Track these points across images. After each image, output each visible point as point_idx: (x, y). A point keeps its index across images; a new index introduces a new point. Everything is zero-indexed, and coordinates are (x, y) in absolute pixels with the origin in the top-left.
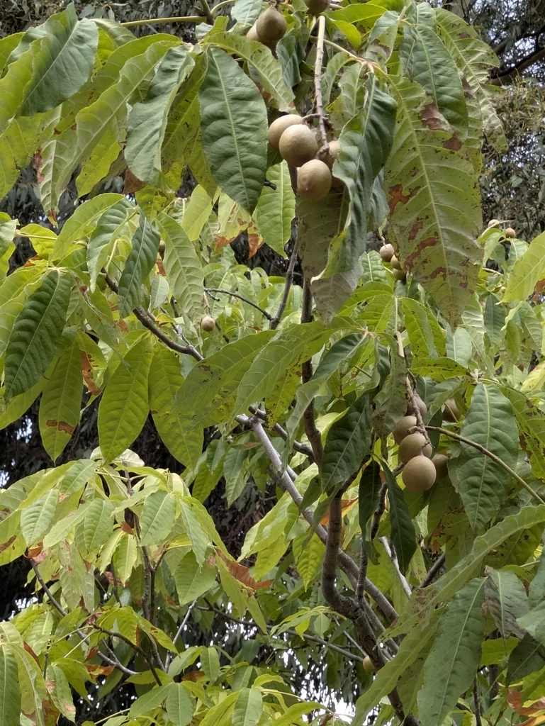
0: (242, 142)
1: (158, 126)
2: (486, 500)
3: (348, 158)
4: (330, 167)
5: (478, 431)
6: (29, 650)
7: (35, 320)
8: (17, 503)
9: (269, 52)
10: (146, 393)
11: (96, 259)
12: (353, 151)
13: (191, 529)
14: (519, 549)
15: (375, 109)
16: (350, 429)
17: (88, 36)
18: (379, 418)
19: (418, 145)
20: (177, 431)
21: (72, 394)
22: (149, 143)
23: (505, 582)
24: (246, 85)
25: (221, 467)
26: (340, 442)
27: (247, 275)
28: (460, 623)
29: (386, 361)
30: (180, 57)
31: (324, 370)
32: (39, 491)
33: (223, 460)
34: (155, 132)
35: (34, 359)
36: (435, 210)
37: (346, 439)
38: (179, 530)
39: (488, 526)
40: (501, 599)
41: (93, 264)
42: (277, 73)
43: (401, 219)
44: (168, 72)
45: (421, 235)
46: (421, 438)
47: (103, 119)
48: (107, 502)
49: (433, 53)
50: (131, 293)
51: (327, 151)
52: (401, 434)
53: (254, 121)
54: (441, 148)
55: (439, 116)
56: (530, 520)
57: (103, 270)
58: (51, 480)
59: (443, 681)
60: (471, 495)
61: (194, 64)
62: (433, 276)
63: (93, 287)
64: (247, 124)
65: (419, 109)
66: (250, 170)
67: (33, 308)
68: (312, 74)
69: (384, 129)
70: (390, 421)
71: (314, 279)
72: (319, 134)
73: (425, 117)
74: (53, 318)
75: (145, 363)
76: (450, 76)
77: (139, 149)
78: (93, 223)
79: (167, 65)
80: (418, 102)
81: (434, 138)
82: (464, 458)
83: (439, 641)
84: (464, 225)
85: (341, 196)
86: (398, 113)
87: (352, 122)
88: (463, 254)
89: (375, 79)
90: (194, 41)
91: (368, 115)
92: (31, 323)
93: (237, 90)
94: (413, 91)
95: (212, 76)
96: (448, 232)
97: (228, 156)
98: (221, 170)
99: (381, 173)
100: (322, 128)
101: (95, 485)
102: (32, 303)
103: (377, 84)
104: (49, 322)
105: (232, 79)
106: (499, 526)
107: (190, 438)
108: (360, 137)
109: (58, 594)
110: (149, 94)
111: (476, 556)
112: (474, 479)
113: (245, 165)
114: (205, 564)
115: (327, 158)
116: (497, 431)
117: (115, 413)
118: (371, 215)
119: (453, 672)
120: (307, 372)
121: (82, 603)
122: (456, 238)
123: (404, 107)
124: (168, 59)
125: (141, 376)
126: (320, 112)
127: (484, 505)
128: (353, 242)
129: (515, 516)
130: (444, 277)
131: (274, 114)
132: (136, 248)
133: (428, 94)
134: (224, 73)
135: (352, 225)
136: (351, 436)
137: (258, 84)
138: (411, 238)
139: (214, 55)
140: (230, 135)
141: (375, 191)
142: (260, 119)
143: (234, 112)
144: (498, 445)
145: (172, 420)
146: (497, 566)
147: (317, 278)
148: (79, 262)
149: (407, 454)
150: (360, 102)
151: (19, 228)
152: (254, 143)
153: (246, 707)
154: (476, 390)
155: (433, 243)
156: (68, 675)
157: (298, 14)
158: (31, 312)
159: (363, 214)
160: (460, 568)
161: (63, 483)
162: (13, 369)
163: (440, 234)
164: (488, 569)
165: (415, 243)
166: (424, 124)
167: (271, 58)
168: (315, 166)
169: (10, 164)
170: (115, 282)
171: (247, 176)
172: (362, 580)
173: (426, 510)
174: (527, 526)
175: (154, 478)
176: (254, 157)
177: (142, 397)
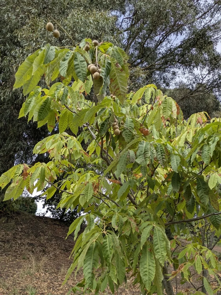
0: (82, 70)
1: (66, 66)
2: (129, 137)
3: (103, 72)
4: (100, 73)
5: (127, 125)
6: (48, 168)
7: (45, 106)
8: (45, 142)
9: (87, 52)
10: (67, 121)
11: (57, 95)
12: (104, 71)
13: (77, 146)
14: (134, 146)
15: (107, 63)
16: (104, 125)
17: (53, 49)
18: (109, 123)
19: (115, 70)
20: (73, 128)
21: (53, 121)
22: (64, 69)
23: (132, 152)
24: (83, 59)
25: (83, 137)
26: (103, 127)
27: (87, 101)
28: (123, 159)
29: (111, 113)
30: (70, 53)
31: (99, 115)
32: (49, 139)
33: (84, 135)
34: (65, 67)
35: (44, 114)
36: (119, 83)
37: (104, 127)
38: (75, 147)
39: (129, 142)
40: (130, 155)
41: (56, 95)
42: (88, 56)
43: (112, 85)
44: (68, 56)
45: (116, 87)
46: (117, 126)
47: (55, 64)
48: (62, 141)
49: (118, 55)
50: (63, 101)
51: (99, 71)
52: (113, 126)
53: (84, 65)
54: (119, 71)
55: (119, 65)
56: (136, 141)
57: (58, 97)
58: (51, 138)
59: (120, 169)
60: (126, 136)
61: (73, 54)
62: (119, 95)
63: (56, 100)
64: (83, 66)
65: (115, 64)
66: (84, 75)
67: (44, 104)
68: (95, 58)
69: (109, 67)
70: (111, 124)
71: (97, 95)
72: (97, 68)
73: (116, 65)
74: (48, 106)
75: (67, 115)
76: (121, 60)
77: (62, 70)
78: (56, 88)
79: (67, 54)
80: (115, 62)
81: (118, 69)
82: (124, 130)
83: (119, 162)
84: (124, 86)
85: (101, 80)
86: (112, 64)
87: (103, 66)
88: (124, 91)
89: (107, 58)
90: (73, 50)
91: (106, 65)
92: (43, 107)
93: (81, 60)
94: (114, 60)
95: (76, 57)
96: (121, 87)
97: (79, 72)
98: (78, 75)
99: (109, 76)
100: (98, 67)
101: (60, 139)
102: (44, 103)
103: (108, 59)
104: (47, 107)
105: (80, 58)
106: (131, 142)
107: (76, 129)
108: (105, 69)
109: (54, 159)
110: (64, 60)
111: (127, 148)
112: (126, 134)
113: (83, 74)
114: (79, 152)
115: (99, 72)
116: (130, 125)
117: (62, 124)
118: (107, 84)
119: (122, 168)
120: (96, 115)
121: (59, 160)
122: (123, 88)
123: (113, 63)
124: (67, 53)
125: (66, 118)
126: (97, 64)
127: (128, 138)
128: (104, 88)
129: (134, 140)
130: (121, 95)
131: (88, 64)
132: (64, 92)
133: (117, 61)
134: (78, 57)
135: (104, 85)
136: (105, 126)
137: (85, 59)
138: (115, 88)
139: (76, 53)
140: (80, 68)
141: (107, 79)
142: (85, 65)
143: (80, 64)
144: (131, 128)
145: (72, 126)
146: (130, 149)
147: (98, 95)
148: (53, 96)
149: (114, 129)
150: (104, 63)
151: (42, 89)
152: (84, 70)
153: (87, 176)
154: (126, 118)
155: (119, 89)
156: (56, 172)
157: (92, 46)
158: (44, 105)
159: (106, 83)
160: (124, 150)
161: (53, 138)
162: (40, 116)
163: (120, 87)
164: (129, 150)
165: (115, 89)
166: (116, 66)
167: (87, 53)
168: (97, 73)
169: (39, 75)
170: (61, 99)
171: (83, 76)
172: (107, 154)
173: (118, 141)
174: (136, 142)
175: (70, 137)
176: (84, 72)
177: (66, 121)
